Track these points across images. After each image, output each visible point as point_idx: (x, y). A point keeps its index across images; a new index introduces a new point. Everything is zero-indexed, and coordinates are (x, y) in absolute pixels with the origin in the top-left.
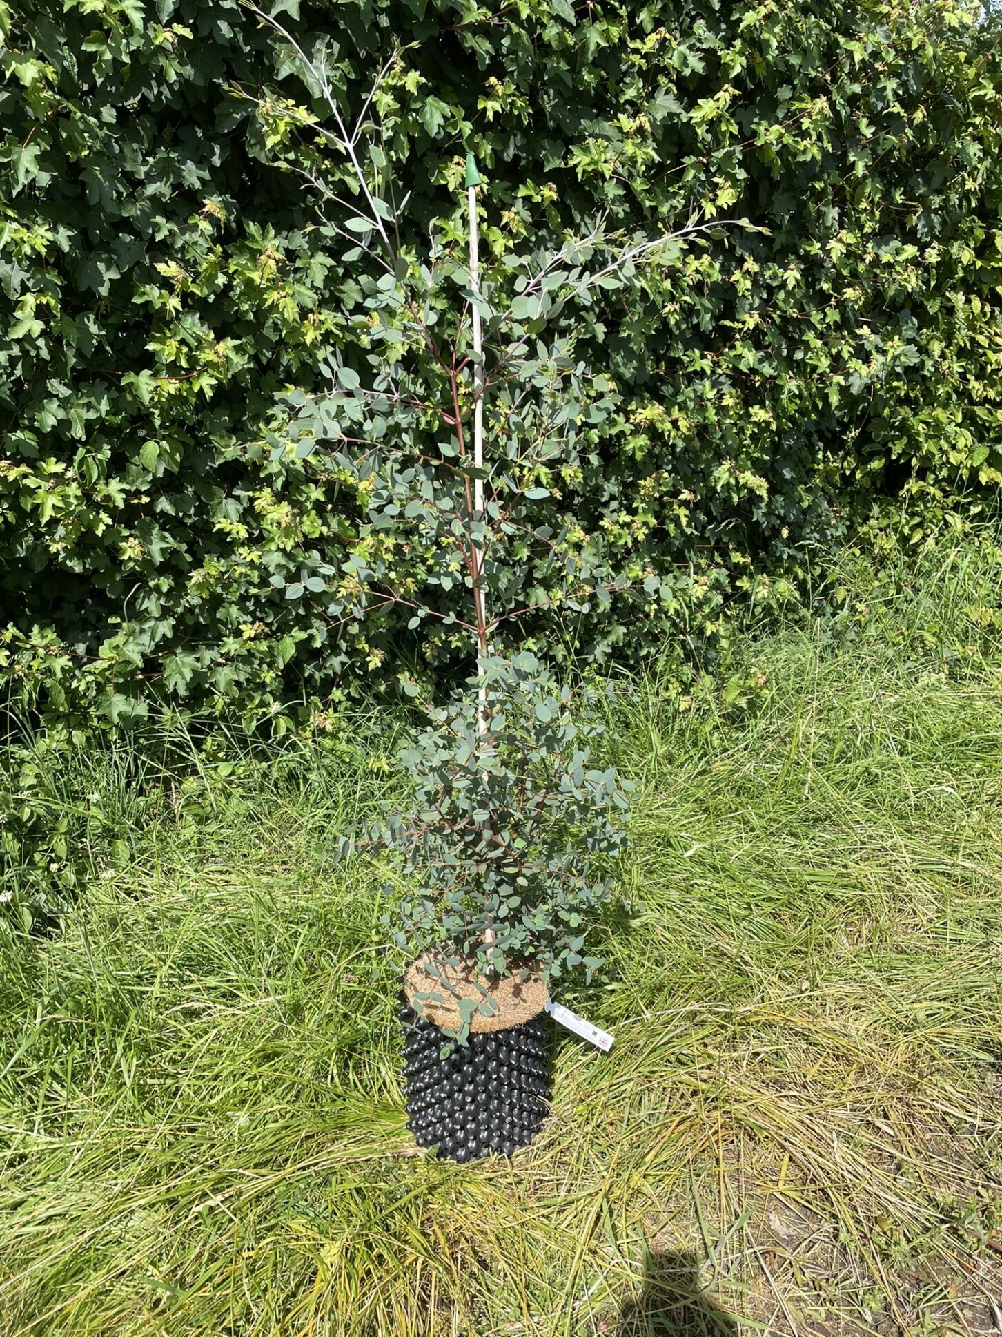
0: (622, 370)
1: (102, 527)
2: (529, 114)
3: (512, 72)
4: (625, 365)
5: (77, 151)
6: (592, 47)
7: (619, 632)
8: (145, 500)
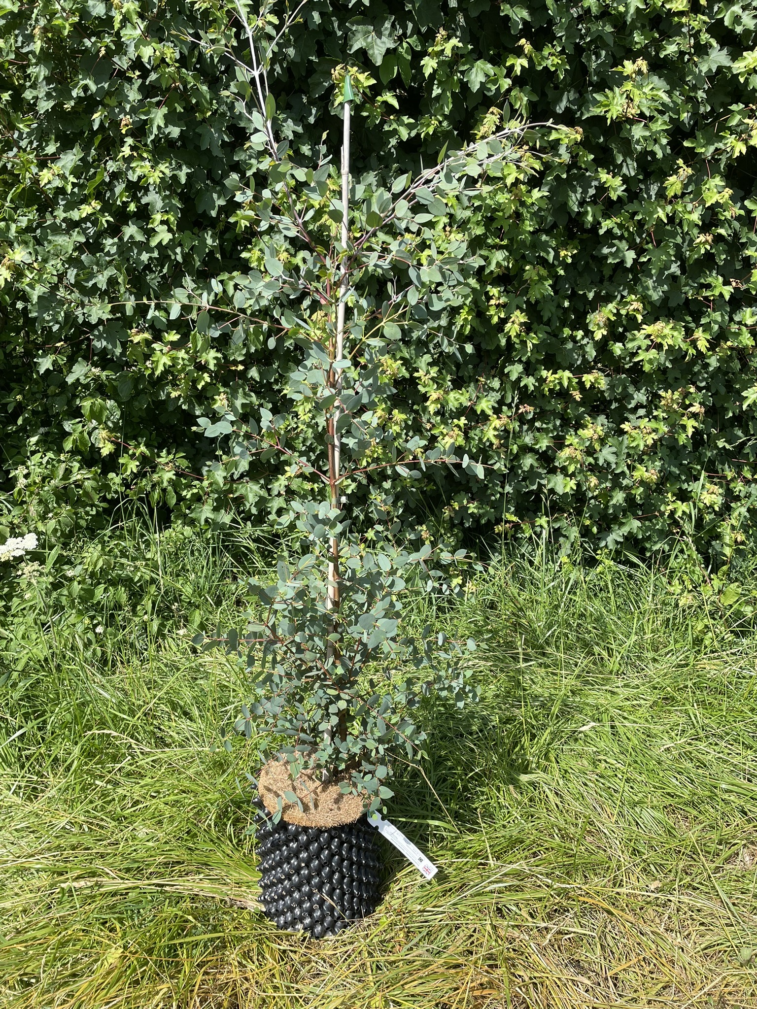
0: (651, 292)
1: (203, 383)
2: (566, 70)
3: (561, 37)
4: (655, 288)
5: (203, 113)
6: (632, 10)
7: (635, 525)
8: (241, 367)
